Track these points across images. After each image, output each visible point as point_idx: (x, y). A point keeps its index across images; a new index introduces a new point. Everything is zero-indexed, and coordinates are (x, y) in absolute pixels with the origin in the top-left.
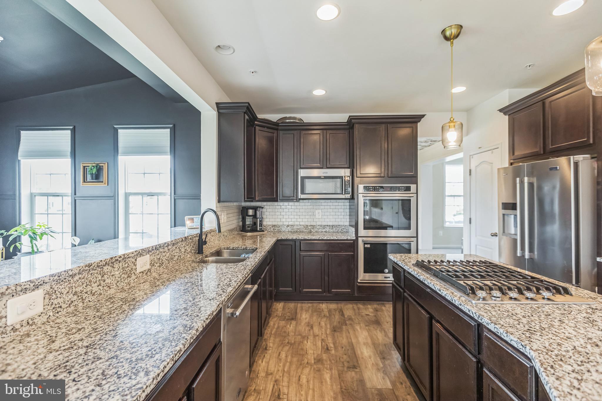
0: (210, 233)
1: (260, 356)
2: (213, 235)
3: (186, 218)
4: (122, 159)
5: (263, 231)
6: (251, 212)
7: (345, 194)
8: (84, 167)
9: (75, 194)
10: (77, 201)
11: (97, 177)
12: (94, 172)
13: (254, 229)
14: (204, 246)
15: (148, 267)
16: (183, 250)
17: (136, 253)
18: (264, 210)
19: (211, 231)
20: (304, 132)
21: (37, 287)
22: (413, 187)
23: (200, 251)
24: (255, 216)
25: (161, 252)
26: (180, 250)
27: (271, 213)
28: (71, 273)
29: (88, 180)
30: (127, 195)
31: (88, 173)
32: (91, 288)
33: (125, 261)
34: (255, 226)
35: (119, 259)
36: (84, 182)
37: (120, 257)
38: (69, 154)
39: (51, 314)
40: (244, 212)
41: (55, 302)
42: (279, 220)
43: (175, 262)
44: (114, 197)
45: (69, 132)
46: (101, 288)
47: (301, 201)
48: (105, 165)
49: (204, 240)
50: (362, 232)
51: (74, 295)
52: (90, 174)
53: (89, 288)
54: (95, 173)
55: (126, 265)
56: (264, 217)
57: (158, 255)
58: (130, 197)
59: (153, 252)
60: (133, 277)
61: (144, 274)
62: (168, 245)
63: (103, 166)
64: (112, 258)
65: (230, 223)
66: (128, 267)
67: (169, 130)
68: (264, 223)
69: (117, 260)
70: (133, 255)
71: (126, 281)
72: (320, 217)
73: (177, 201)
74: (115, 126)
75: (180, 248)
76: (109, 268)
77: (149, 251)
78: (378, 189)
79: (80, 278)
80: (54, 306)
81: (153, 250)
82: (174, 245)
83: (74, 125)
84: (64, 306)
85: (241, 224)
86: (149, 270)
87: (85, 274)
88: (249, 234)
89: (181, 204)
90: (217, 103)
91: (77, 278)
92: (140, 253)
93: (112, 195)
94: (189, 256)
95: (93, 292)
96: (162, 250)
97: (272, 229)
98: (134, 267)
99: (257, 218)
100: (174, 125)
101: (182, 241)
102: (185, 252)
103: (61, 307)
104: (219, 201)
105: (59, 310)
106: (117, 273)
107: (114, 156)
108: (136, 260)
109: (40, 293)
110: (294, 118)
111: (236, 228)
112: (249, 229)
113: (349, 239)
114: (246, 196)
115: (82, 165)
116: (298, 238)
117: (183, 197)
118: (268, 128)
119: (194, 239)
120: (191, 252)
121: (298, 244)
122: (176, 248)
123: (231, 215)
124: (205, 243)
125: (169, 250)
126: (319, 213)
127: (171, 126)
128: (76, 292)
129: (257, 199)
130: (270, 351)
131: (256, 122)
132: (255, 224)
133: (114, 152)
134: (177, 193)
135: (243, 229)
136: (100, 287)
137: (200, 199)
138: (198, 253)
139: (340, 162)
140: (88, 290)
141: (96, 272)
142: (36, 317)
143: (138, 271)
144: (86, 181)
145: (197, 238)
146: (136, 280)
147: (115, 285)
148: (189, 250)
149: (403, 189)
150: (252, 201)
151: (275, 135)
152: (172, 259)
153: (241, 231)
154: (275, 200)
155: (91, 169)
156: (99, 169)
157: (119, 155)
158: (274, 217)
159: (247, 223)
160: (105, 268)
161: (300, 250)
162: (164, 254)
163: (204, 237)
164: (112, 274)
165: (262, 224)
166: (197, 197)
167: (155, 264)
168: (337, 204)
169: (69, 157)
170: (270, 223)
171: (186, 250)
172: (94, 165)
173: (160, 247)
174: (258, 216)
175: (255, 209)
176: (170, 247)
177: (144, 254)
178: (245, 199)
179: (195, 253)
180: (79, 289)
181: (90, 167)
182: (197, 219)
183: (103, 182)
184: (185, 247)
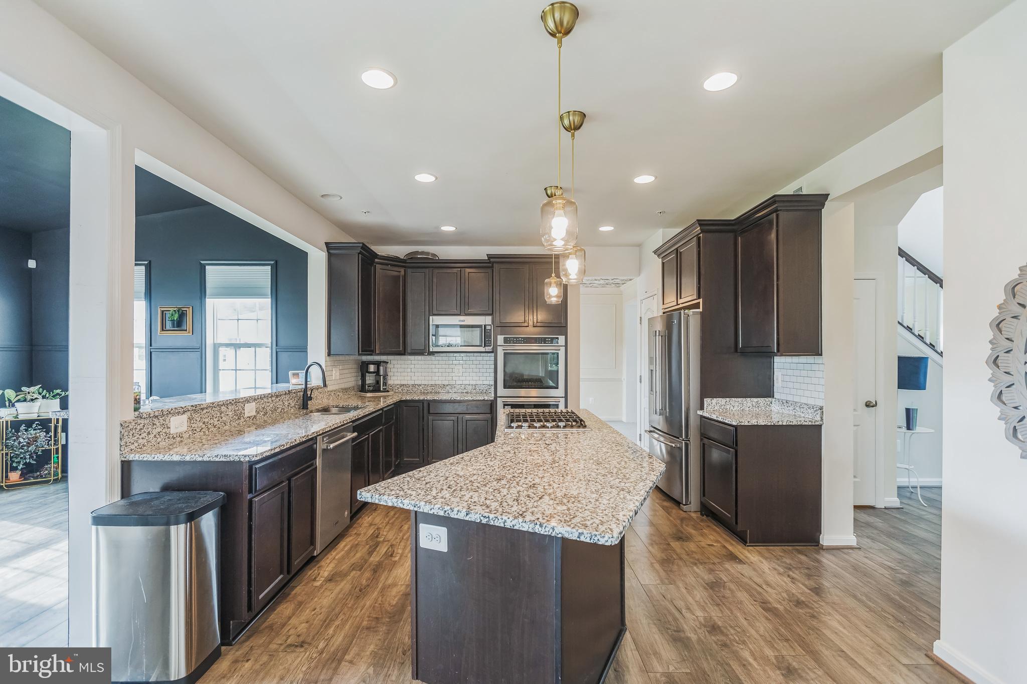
0: (318, 389)
1: (368, 514)
2: (320, 393)
3: (290, 373)
4: (211, 303)
5: (388, 391)
6: (372, 368)
7: (485, 346)
8: (163, 312)
9: (151, 346)
10: (153, 353)
11: (179, 324)
12: (175, 319)
13: (376, 388)
14: (309, 402)
15: (254, 413)
16: (286, 403)
17: (244, 399)
18: (389, 365)
19: (318, 388)
20: (436, 271)
21: (184, 412)
22: (562, 339)
23: (305, 406)
24: (377, 373)
25: (265, 402)
26: (284, 403)
27: (400, 370)
28: (202, 407)
29: (168, 328)
30: (216, 347)
31: (167, 319)
32: (213, 421)
33: (236, 405)
34: (378, 385)
35: (232, 402)
36: (163, 330)
37: (233, 401)
38: (143, 295)
39: (191, 433)
40: (363, 368)
41: (193, 426)
42: (409, 378)
43: (278, 414)
44: (201, 349)
45: (144, 267)
46: (220, 424)
47: (436, 355)
48: (189, 310)
49: (309, 395)
50: (501, 391)
51: (203, 423)
52: (171, 320)
53: (212, 421)
54: (177, 319)
55: (237, 408)
56: (389, 374)
57: (263, 404)
58: (220, 349)
59: (258, 400)
60: (242, 420)
61: (251, 419)
62: (272, 396)
63: (186, 311)
64: (227, 400)
65: (345, 380)
66: (238, 410)
67: (270, 267)
68: (390, 382)
69: (231, 403)
70: (242, 400)
71: (237, 422)
72: (461, 374)
73: (279, 353)
74: (202, 262)
75: (284, 401)
76: (225, 408)
77: (255, 400)
78: (520, 341)
79: (207, 412)
80: (192, 428)
81: (258, 399)
82: (277, 396)
83: (150, 259)
84: (198, 430)
85: (360, 383)
86: (255, 417)
87: (210, 409)
88: (369, 395)
89: (284, 356)
90: (326, 243)
91: (205, 411)
92: (247, 400)
93: (198, 345)
94: (292, 410)
95: (215, 424)
96: (266, 400)
97: (400, 389)
98: (243, 411)
99: (381, 376)
100: (276, 262)
101: (286, 394)
102: (288, 406)
103: (196, 430)
104: (329, 354)
105: (195, 432)
106: (230, 413)
107: (201, 299)
108: (244, 405)
109: (185, 417)
110: (428, 253)
111: (353, 387)
112: (371, 388)
113: (486, 399)
114: (360, 349)
115: (159, 309)
116: (426, 399)
117: (288, 349)
118: (392, 265)
119: (298, 393)
120: (295, 407)
121: (426, 405)
122: (279, 400)
123: (347, 371)
124: (310, 398)
125: (272, 401)
126: (459, 369)
127: (273, 262)
128: (204, 422)
129: (377, 352)
130: (379, 511)
131: (376, 260)
132: (378, 382)
133: (201, 293)
134: (279, 344)
135: (363, 388)
136: (219, 422)
137: (307, 352)
138: (303, 408)
139: (480, 308)
140: (212, 422)
141: (216, 409)
142: (183, 433)
143: (246, 415)
144: (164, 329)
145: (302, 393)
146: (244, 423)
147: (229, 423)
148: (293, 405)
149: (550, 341)
150: (371, 355)
151: (402, 273)
152: (276, 410)
153: (360, 392)
154: (403, 353)
155: (172, 315)
156: (182, 315)
157: (207, 297)
158: (403, 374)
159: (368, 382)
160: (223, 407)
161: (429, 413)
162: (268, 404)
163: (309, 393)
164: (227, 413)
165: (386, 383)
166: (303, 349)
167: (260, 413)
168: (480, 358)
169: (144, 299)
170: (399, 382)
171: (289, 404)
172: (175, 309)
173: (265, 397)
174: (382, 373)
175: (378, 364)
176: (273, 398)
177: (251, 401)
178: (359, 352)
179: (299, 408)
180: (206, 420)
181: (171, 312)
182: (302, 373)
183: (186, 330)
184: (288, 400)
